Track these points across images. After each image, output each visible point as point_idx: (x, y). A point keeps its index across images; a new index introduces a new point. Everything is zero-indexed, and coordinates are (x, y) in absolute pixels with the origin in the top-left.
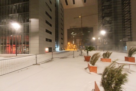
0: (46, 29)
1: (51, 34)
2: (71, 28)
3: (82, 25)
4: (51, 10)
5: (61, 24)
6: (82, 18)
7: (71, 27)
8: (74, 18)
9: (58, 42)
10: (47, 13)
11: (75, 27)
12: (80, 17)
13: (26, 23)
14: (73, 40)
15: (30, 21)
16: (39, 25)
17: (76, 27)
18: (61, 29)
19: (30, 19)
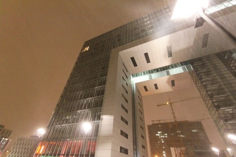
0: (121, 130)
1: (127, 138)
2: (155, 122)
3: (175, 117)
4: (127, 101)
5: (140, 118)
6: (171, 106)
7: (153, 121)
8: (157, 106)
9: (137, 154)
10: (123, 107)
11: (161, 122)
12: (168, 103)
13: (96, 121)
14: (164, 150)
15: (102, 119)
16: (114, 125)
17: (164, 122)
18: (141, 127)
19: (101, 116)
